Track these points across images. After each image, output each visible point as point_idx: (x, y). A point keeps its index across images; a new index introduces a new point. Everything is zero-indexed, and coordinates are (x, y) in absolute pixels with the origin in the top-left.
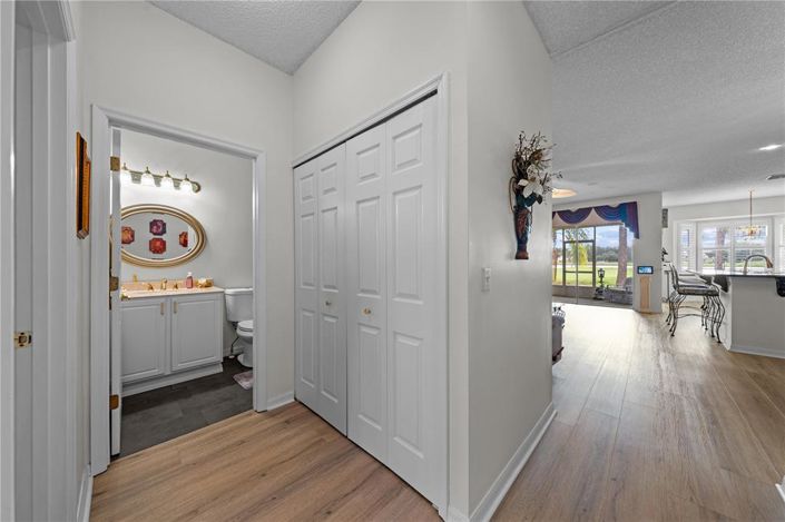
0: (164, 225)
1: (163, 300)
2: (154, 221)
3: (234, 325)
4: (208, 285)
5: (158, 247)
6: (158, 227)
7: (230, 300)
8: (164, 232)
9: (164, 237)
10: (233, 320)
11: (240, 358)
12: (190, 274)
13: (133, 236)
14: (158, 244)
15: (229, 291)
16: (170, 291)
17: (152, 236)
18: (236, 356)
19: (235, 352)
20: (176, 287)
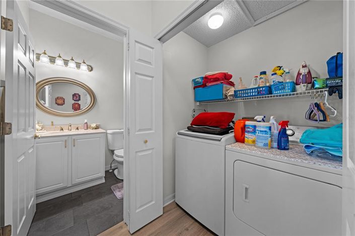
0: (80, 96)
1: (66, 138)
2: (75, 94)
3: (112, 152)
4: (97, 128)
5: (76, 107)
6: (77, 97)
7: (110, 137)
8: (79, 100)
9: (79, 102)
10: (111, 149)
11: (116, 172)
12: (86, 121)
13: (64, 101)
14: (77, 105)
15: (109, 132)
16: (74, 132)
17: (73, 102)
18: (114, 170)
19: (113, 168)
20: (78, 129)
